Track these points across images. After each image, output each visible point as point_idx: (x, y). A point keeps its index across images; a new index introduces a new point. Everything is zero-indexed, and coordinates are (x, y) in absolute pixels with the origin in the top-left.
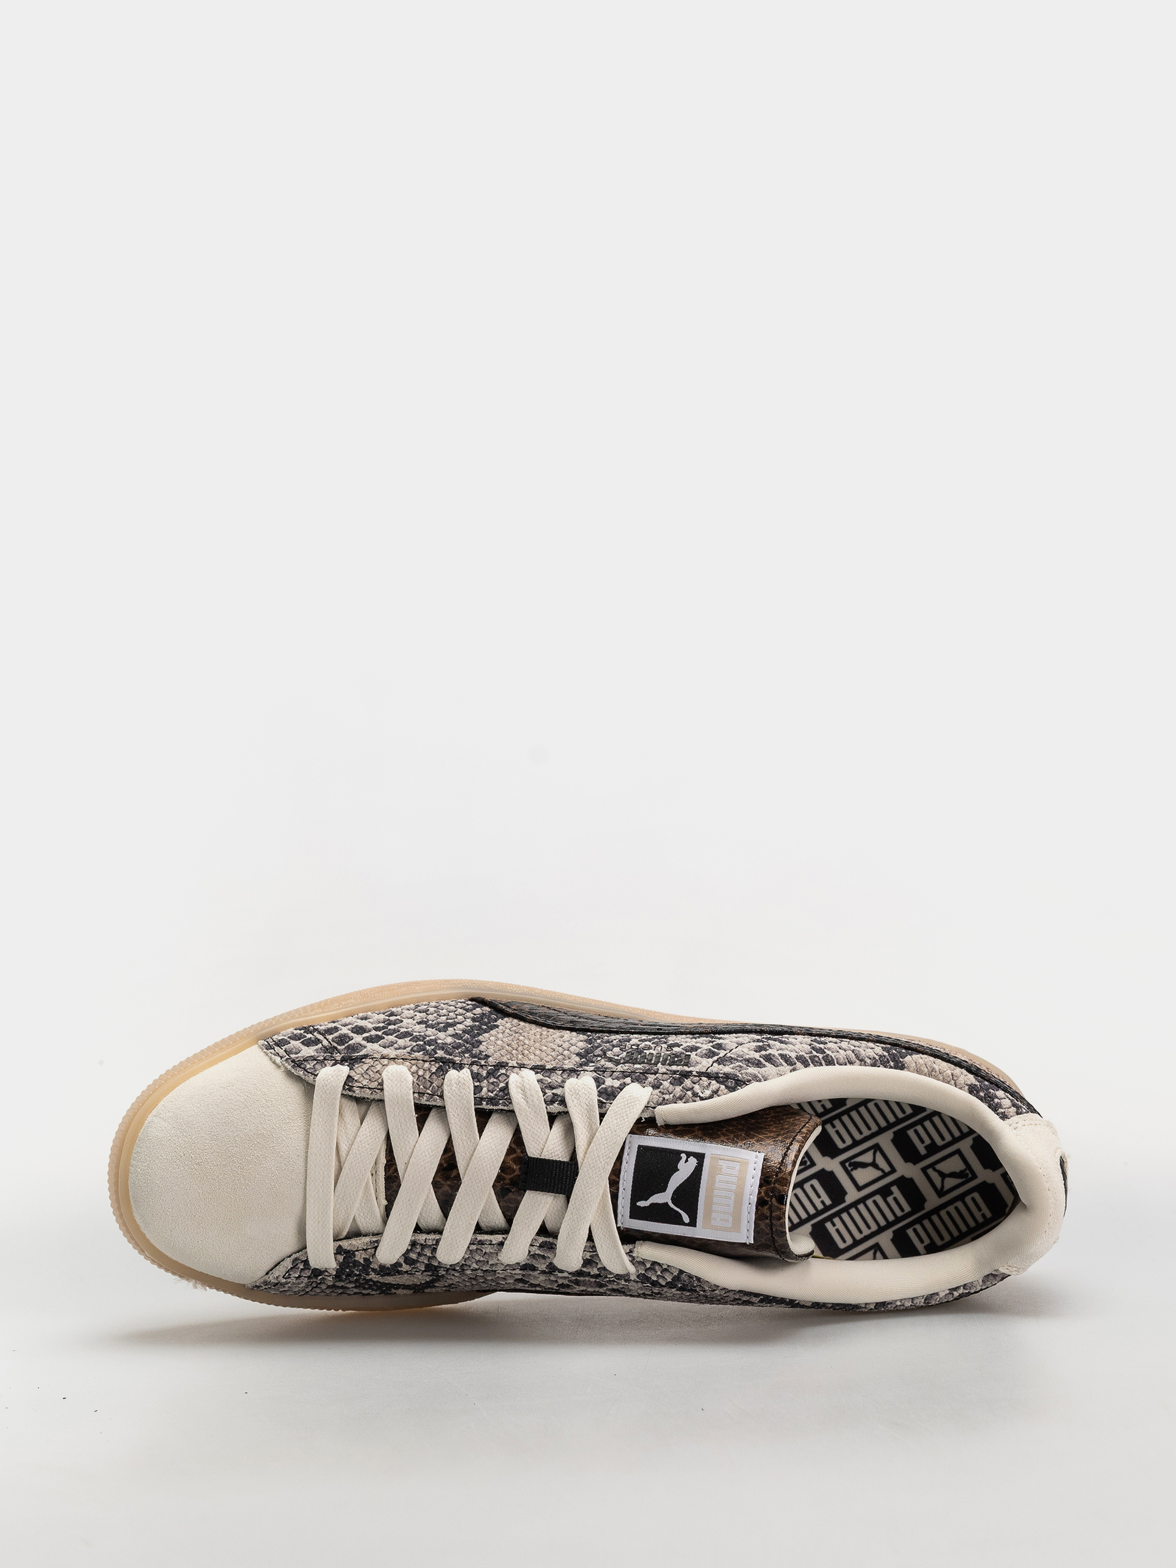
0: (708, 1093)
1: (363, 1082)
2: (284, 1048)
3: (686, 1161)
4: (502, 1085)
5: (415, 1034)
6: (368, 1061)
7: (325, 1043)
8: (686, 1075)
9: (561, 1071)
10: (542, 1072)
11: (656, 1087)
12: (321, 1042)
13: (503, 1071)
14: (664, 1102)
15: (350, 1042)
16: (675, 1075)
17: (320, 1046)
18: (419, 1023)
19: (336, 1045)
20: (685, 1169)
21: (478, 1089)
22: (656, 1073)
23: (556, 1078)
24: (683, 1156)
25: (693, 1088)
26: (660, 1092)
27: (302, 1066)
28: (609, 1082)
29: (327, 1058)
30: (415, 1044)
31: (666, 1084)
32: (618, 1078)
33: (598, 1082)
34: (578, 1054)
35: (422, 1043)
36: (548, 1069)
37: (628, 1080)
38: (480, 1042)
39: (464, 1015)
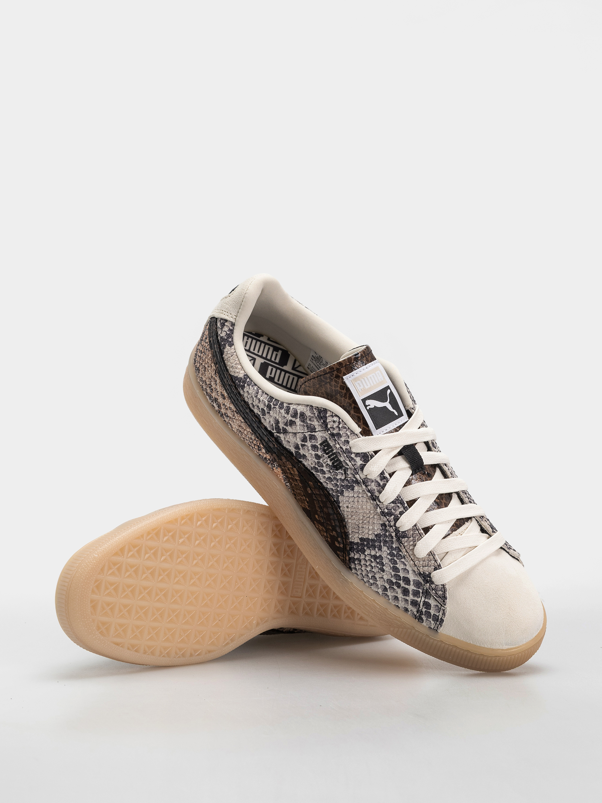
0: (335, 419)
1: (434, 563)
2: (438, 615)
3: (369, 405)
4: (393, 505)
5: (392, 566)
6: (421, 570)
7: (423, 599)
8: (333, 435)
9: (368, 487)
10: (374, 495)
11: (348, 442)
12: (424, 601)
13: (386, 511)
14: (352, 432)
15: (415, 589)
16: (336, 439)
17: (426, 600)
18: (383, 571)
19: (421, 593)
20: (373, 403)
21: (401, 513)
22: (341, 448)
23: (373, 486)
24: (368, 408)
25: (337, 427)
26: (349, 438)
27: (443, 595)
28: (359, 462)
29: (431, 589)
30: (398, 561)
31: (343, 439)
32: (355, 461)
33: (362, 468)
34: (353, 489)
35: (395, 558)
36: (371, 493)
37: (353, 456)
38: (376, 536)
39: (364, 559)
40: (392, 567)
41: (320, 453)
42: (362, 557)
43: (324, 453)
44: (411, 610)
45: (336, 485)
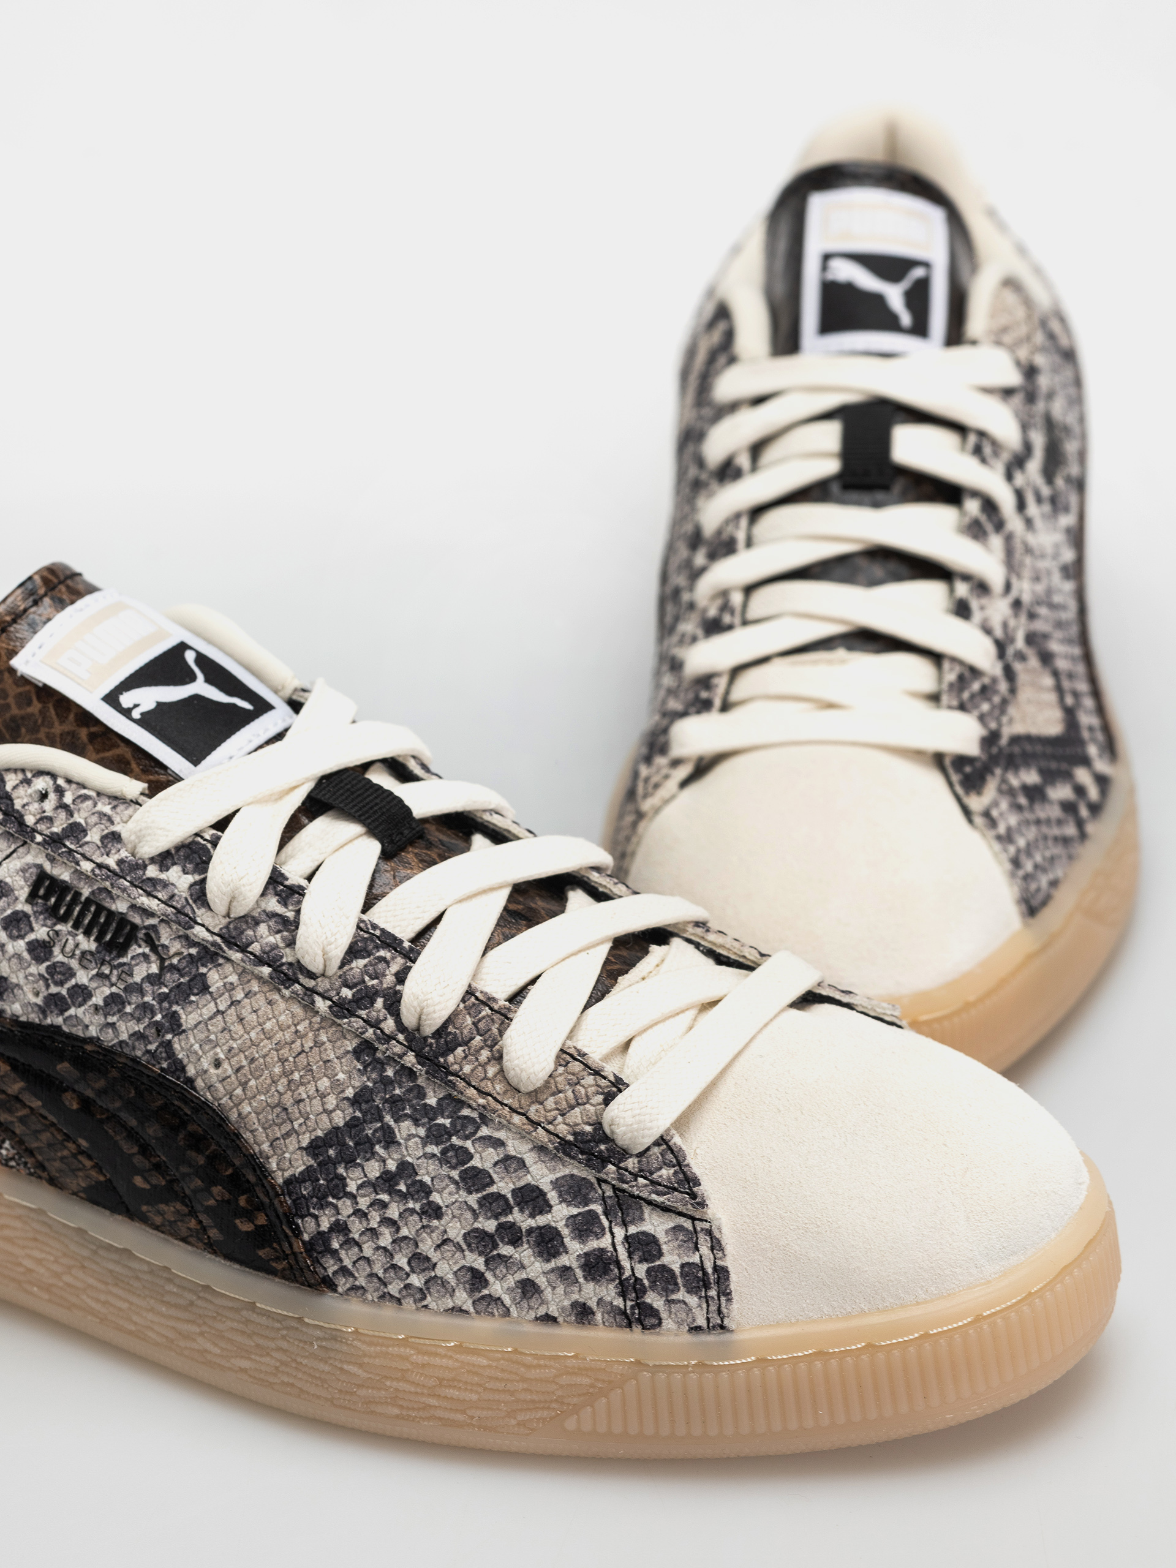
0: (41, 784)
1: (594, 1083)
2: (696, 1259)
3: (136, 706)
4: (361, 963)
5: (455, 1174)
6: (562, 1129)
7: (620, 1233)
8: (54, 841)
9: (250, 949)
10: (283, 964)
11: (115, 837)
12: (626, 1238)
13: (347, 993)
14: (117, 799)
15: (575, 1211)
16: (72, 847)
17: (633, 1230)
18: (436, 1212)
19: (603, 1218)
20: (147, 698)
21: (401, 977)
22: (100, 866)
23: (265, 937)
24: (136, 714)
25: (56, 808)
26: (112, 823)
27: (681, 1176)
28: (180, 879)
29: (629, 1177)
30: (468, 1144)
31: (94, 836)
32: (165, 884)
33: (199, 893)
34: (205, 988)
35: (454, 1140)
36: (269, 966)
37: (152, 871)
38: (355, 1101)
39: (354, 1213)
40: (457, 1178)
41: (41, 932)
42: (346, 1207)
43: (55, 924)
44: (598, 1304)
45: (145, 1008)
